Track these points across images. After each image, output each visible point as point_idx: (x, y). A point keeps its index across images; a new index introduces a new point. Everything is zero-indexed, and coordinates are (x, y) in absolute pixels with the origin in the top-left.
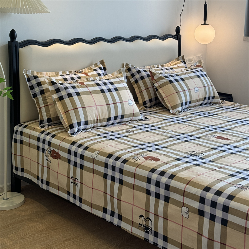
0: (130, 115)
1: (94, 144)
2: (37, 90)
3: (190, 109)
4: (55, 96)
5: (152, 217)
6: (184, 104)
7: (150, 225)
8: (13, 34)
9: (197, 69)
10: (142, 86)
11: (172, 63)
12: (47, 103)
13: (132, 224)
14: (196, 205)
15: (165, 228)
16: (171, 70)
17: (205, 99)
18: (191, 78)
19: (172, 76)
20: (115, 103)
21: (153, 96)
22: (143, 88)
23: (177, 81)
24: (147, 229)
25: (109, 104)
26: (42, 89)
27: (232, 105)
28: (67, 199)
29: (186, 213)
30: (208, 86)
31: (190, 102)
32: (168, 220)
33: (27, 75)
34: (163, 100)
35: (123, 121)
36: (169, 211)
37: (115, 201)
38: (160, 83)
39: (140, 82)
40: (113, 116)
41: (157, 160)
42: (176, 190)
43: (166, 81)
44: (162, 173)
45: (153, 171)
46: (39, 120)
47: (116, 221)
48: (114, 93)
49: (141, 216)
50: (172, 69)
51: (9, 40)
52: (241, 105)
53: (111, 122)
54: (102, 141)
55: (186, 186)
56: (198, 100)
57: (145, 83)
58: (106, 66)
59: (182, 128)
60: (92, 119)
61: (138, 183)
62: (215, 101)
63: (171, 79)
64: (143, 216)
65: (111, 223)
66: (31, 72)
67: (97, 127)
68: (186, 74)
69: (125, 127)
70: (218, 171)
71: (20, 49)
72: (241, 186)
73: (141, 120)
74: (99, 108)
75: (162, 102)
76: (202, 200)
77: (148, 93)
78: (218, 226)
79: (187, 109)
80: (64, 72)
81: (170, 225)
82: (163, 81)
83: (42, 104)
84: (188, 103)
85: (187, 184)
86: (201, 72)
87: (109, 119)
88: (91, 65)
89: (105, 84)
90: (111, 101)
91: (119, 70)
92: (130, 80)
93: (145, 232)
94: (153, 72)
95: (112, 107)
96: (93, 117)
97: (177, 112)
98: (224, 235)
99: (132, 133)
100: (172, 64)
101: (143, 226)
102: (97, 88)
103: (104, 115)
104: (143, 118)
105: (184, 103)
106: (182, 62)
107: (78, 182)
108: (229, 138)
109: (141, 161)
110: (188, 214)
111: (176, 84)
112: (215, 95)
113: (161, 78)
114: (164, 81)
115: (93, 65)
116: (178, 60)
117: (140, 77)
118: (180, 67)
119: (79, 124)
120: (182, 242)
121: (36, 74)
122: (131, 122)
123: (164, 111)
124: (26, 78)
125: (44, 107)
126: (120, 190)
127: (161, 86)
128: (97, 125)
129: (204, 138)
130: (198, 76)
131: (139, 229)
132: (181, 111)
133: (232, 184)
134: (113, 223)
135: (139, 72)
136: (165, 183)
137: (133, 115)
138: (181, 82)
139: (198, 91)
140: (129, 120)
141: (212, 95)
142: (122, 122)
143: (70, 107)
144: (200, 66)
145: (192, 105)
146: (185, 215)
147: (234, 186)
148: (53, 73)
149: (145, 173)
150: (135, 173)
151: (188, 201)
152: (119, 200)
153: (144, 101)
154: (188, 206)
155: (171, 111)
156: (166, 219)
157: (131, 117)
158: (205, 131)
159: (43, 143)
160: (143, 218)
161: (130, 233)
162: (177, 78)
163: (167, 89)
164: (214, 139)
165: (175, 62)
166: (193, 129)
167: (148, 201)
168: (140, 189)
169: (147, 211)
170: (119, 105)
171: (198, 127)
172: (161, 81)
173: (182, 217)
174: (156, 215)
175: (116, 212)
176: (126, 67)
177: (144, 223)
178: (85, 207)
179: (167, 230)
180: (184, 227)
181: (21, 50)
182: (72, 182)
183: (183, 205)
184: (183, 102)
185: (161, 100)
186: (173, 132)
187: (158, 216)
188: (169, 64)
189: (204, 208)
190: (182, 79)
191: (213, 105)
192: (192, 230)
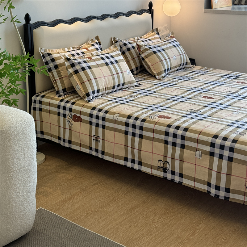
1: (111, 108)
2: (51, 65)
3: (170, 74)
4: (71, 70)
5: (169, 160)
6: (166, 70)
7: (168, 166)
8: (27, 17)
9: (172, 40)
10: (128, 57)
11: (148, 35)
12: (62, 76)
13: (152, 167)
14: (208, 149)
15: (181, 168)
16: (150, 42)
17: (180, 65)
18: (169, 48)
19: (155, 47)
20: (117, 74)
21: (138, 65)
22: (130, 58)
23: (159, 51)
24: (165, 170)
25: (114, 75)
26: (55, 64)
27: (201, 68)
28: (89, 153)
29: (199, 155)
30: (183, 54)
32: (183, 161)
33: (41, 52)
34: (149, 68)
35: (123, 88)
36: (185, 155)
37: (136, 151)
38: (146, 53)
39: (127, 53)
40: (117, 84)
41: (169, 118)
42: (191, 139)
43: (151, 52)
44: (178, 128)
45: (169, 126)
46: (56, 91)
47: (136, 167)
48: (116, 65)
49: (160, 160)
50: (150, 40)
51: (24, 22)
52: (209, 68)
53: (115, 89)
54: (117, 105)
55: (199, 136)
56: (176, 67)
57: (131, 54)
58: (101, 41)
59: (173, 91)
60: (102, 88)
61: (156, 136)
62: (187, 66)
63: (155, 50)
64: (161, 161)
65: (132, 169)
66: (44, 50)
67: (105, 94)
68: (165, 44)
69: (127, 93)
70: (218, 123)
71: (34, 30)
72: (239, 133)
73: (136, 86)
74: (106, 78)
75: (148, 70)
76: (213, 145)
77: (135, 62)
78: (225, 162)
79: (168, 75)
80: (69, 48)
81: (185, 165)
83: (57, 77)
84: (169, 69)
85: (199, 134)
86: (173, 43)
87: (114, 87)
88: (88, 40)
89: (107, 58)
90: (114, 72)
91: (114, 45)
93: (163, 172)
94: (140, 45)
95: (116, 76)
96: (103, 87)
97: (162, 78)
98: (229, 168)
99: (136, 97)
101: (162, 168)
102: (102, 62)
103: (110, 84)
104: (137, 84)
106: (156, 33)
107: (100, 139)
108: (213, 97)
109: (157, 119)
110: (201, 156)
111: (159, 53)
112: (188, 61)
113: (146, 50)
114: (149, 52)
115: (90, 41)
116: (153, 32)
117: (127, 49)
118: (156, 38)
119: (93, 92)
120: (195, 176)
121: (48, 52)
122: (129, 88)
123: (150, 77)
124: (42, 55)
125: (59, 80)
126: (140, 143)
127: (147, 56)
128: (105, 92)
129: (194, 98)
130: (175, 46)
131: (158, 170)
132: (165, 77)
133: (232, 132)
134: (134, 168)
135: (125, 44)
136: (181, 134)
137: (131, 82)
138: (163, 52)
139: (176, 59)
140: (128, 86)
141: (185, 62)
143: (85, 79)
144: (174, 37)
145: (172, 70)
146: (198, 156)
147: (234, 133)
148: (61, 50)
149: (164, 129)
150: (154, 129)
151: (200, 146)
152: (139, 150)
153: (131, 69)
154: (200, 150)
155: (157, 77)
156: (182, 160)
157: (129, 84)
158: (192, 92)
159: (63, 109)
160: (161, 162)
161: (150, 174)
162: (159, 48)
163: (152, 59)
164: (202, 99)
165: (150, 33)
166: (182, 91)
167: (166, 149)
168: (159, 140)
169: (165, 156)
170: (120, 75)
171: (185, 90)
173: (196, 158)
174: (173, 159)
175: (137, 159)
176: (114, 41)
177: (162, 165)
178: (107, 158)
179: (183, 169)
180: (197, 165)
181: (36, 31)
182: (94, 140)
183: (197, 149)
185: (147, 68)
186: (167, 94)
187: (175, 159)
188: (146, 36)
189: (214, 150)
190: (163, 50)
192: (204, 167)
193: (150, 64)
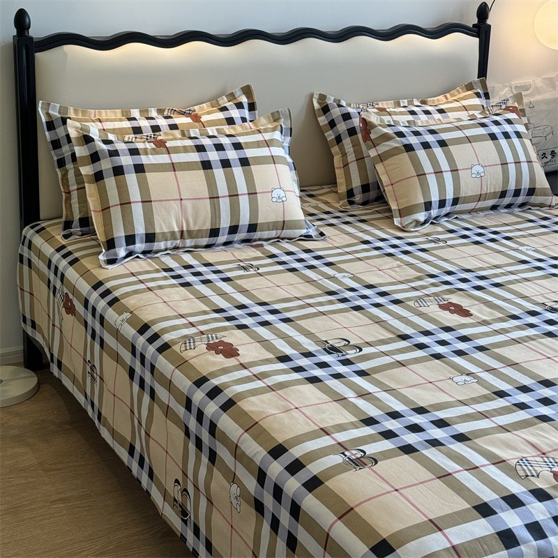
0: (274, 226)
1: (136, 292)
2: (66, 150)
3: (456, 218)
4: (86, 170)
5: (190, 488)
6: (435, 205)
7: (189, 508)
8: (21, 19)
10: (349, 152)
11: (452, 95)
13: (165, 494)
14: (252, 485)
15: (208, 523)
17: (503, 194)
18: (469, 140)
20: (234, 195)
22: (351, 157)
23: (426, 146)
24: (184, 513)
25: (218, 197)
28: (83, 406)
30: (517, 163)
31: (456, 201)
32: (213, 504)
33: (48, 114)
34: (385, 190)
35: (255, 237)
36: (214, 485)
38: (383, 148)
39: (347, 142)
40: (225, 224)
41: (232, 353)
43: (397, 145)
44: (214, 393)
45: (200, 382)
46: (63, 219)
47: (145, 480)
48: (237, 170)
49: (177, 481)
53: (222, 239)
54: (160, 287)
55: (243, 434)
56: (480, 198)
60: (166, 230)
63: (413, 140)
64: (179, 483)
65: (138, 483)
66: (58, 108)
67: (184, 247)
68: (460, 128)
69: (250, 254)
70: (347, 404)
71: (38, 55)
73: (308, 237)
74: (189, 205)
77: (362, 169)
78: (281, 547)
79: (449, 217)
80: (145, 111)
82: (389, 145)
84: (448, 203)
85: (246, 431)
87: (214, 232)
88: (220, 96)
89: (219, 147)
90: (223, 191)
91: (272, 114)
92: (325, 134)
93: (182, 520)
94: (370, 122)
95: (224, 202)
96: (170, 226)
97: (414, 224)
99: (252, 271)
100: (451, 99)
101: (180, 505)
102: (193, 157)
103: (200, 222)
104: (313, 234)
105: (433, 203)
106: (478, 94)
107: (97, 374)
108: (472, 311)
109: (195, 352)
110: (239, 502)
111: (421, 154)
113: (386, 137)
114: (391, 146)
115: (224, 97)
116: (467, 90)
117: (348, 130)
118: (465, 108)
119: (130, 240)
121: (72, 114)
122: (278, 241)
124: (44, 120)
125: (76, 192)
126: (150, 413)
129: (411, 303)
130: (493, 137)
131: (173, 509)
132: (426, 222)
133: (343, 447)
134: (141, 482)
135: (347, 117)
136: (210, 417)
137: (284, 225)
138: (438, 151)
139: (483, 174)
140: (274, 236)
141: (526, 185)
142: (255, 241)
143: (113, 198)
144: (514, 110)
145: (458, 207)
147: (343, 453)
148: (116, 113)
149: (186, 386)
150: (171, 381)
152: (147, 434)
153: (349, 188)
155: (397, 221)
156: (210, 501)
157: (277, 229)
158: (431, 284)
159: (55, 274)
160: (179, 487)
161: (161, 514)
162: (430, 138)
163: (396, 166)
164: (433, 309)
165: (459, 93)
166: (409, 276)
167: (186, 451)
168: (177, 420)
169: (185, 474)
170: (244, 200)
171: (425, 272)
172: (385, 145)
173: (231, 506)
174: (196, 487)
175: (147, 459)
176: (319, 103)
177: (180, 498)
178: (105, 434)
179: (211, 528)
180: (235, 529)
181: (41, 57)
182: (88, 372)
183: (234, 478)
184: (433, 200)
185: (382, 191)
186: (353, 278)
187: (199, 490)
188: (443, 99)
189: (263, 495)
190: (442, 144)
191: (530, 209)
192: (245, 542)
193: (385, 179)
